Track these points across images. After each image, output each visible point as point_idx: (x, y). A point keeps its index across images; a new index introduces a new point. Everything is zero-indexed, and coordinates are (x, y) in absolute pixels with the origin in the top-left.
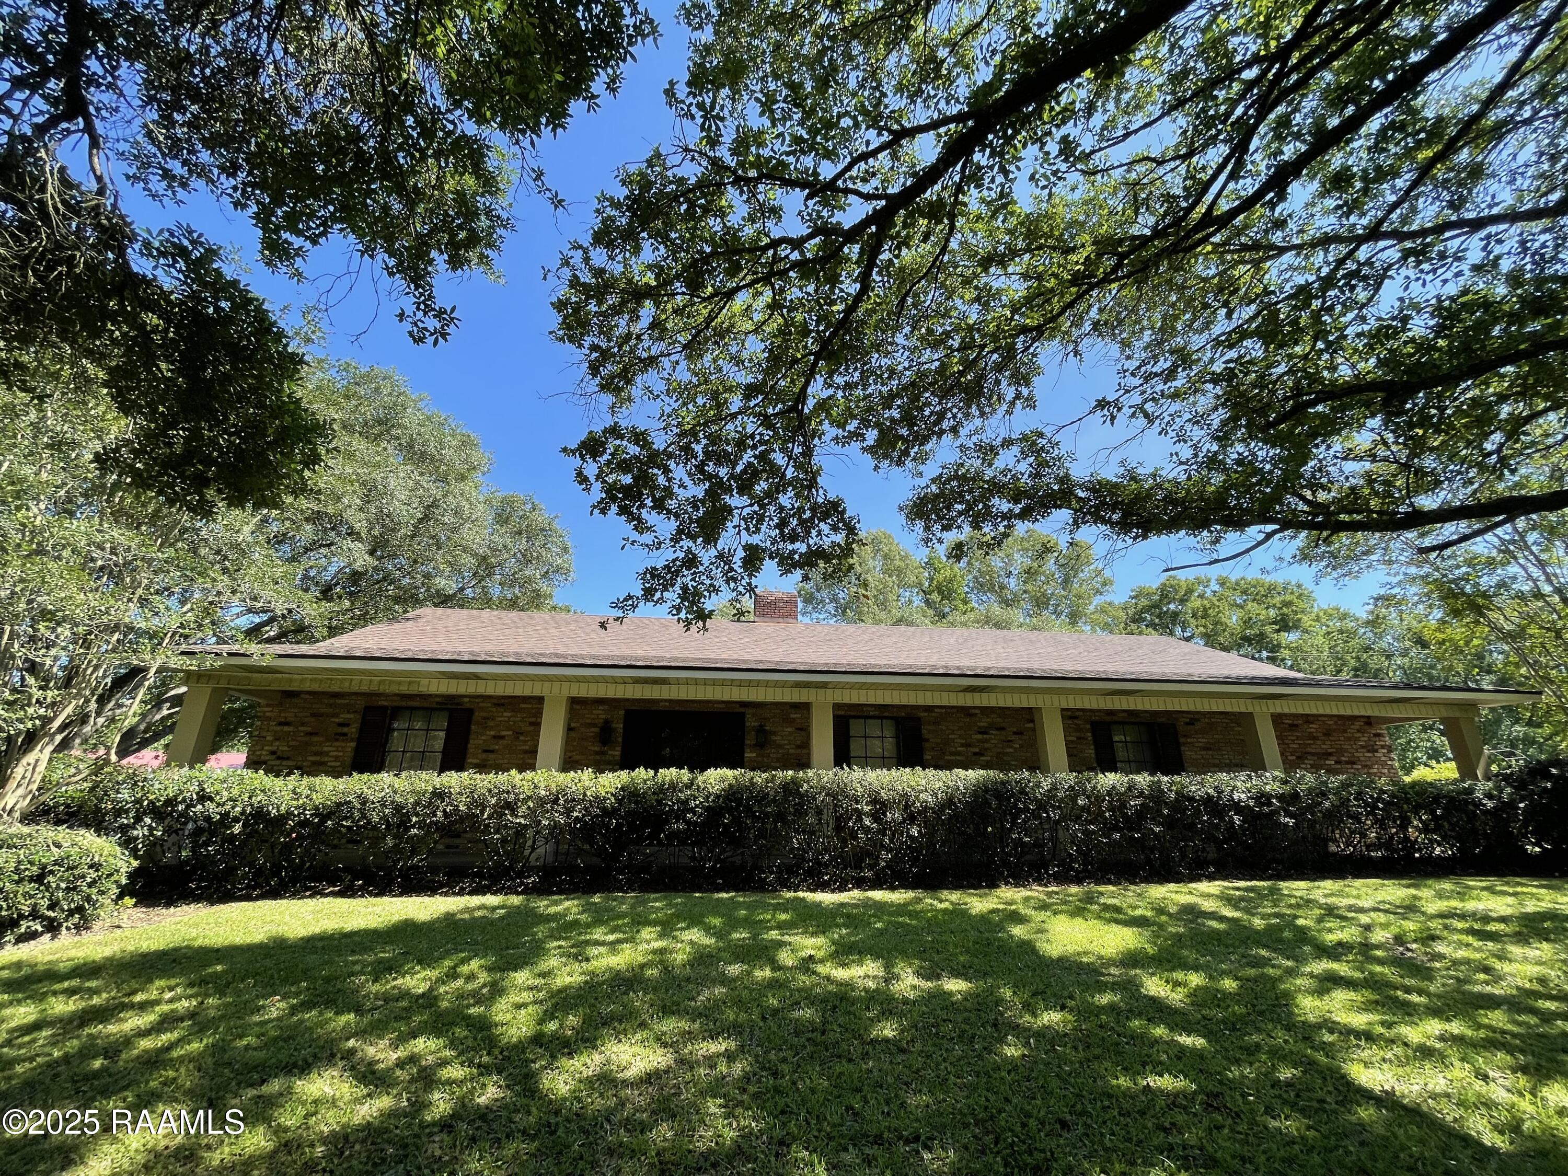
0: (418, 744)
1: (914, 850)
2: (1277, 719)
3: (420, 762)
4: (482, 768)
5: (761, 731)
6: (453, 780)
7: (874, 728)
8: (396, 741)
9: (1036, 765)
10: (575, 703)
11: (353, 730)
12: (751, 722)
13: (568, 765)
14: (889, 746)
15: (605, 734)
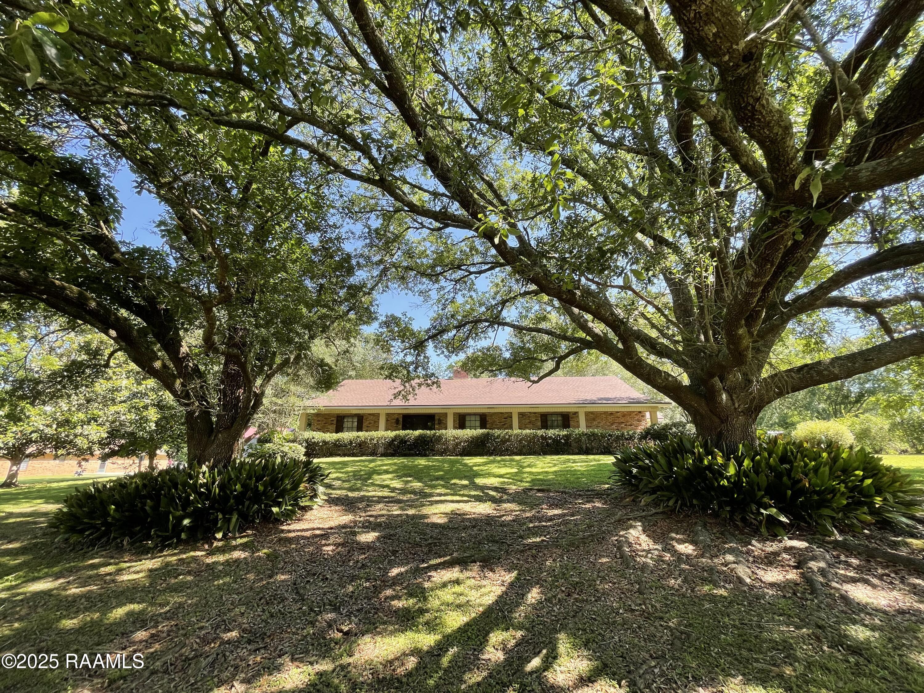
0: (350, 425)
1: (464, 448)
2: (587, 414)
3: (350, 429)
4: (367, 431)
5: (439, 420)
6: (360, 434)
7: (473, 418)
8: (345, 425)
9: (511, 428)
10: (388, 415)
11: (335, 422)
12: (437, 418)
13: (387, 429)
14: (478, 424)
15: (397, 421)
